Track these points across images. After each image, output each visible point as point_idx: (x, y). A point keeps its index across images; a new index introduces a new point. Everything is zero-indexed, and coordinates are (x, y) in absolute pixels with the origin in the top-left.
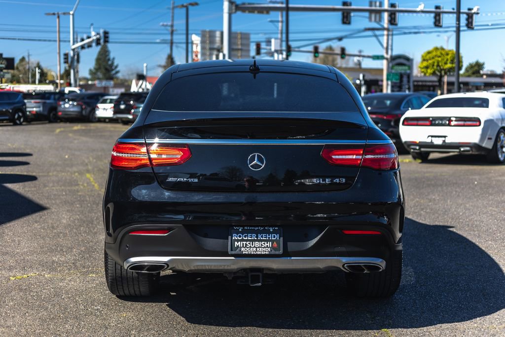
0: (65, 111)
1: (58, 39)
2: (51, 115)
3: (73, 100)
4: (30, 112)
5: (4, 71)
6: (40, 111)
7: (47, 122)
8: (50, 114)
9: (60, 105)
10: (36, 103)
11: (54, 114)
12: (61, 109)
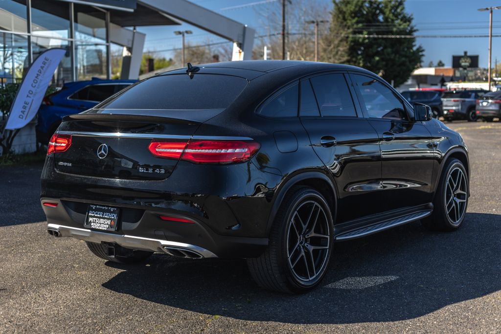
0: (483, 110)
1: (490, 35)
2: (471, 113)
3: (492, 98)
4: (448, 110)
5: (468, 69)
6: (459, 109)
7: (467, 121)
8: (469, 113)
9: (479, 104)
10: (454, 101)
11: (473, 113)
12: (480, 108)
